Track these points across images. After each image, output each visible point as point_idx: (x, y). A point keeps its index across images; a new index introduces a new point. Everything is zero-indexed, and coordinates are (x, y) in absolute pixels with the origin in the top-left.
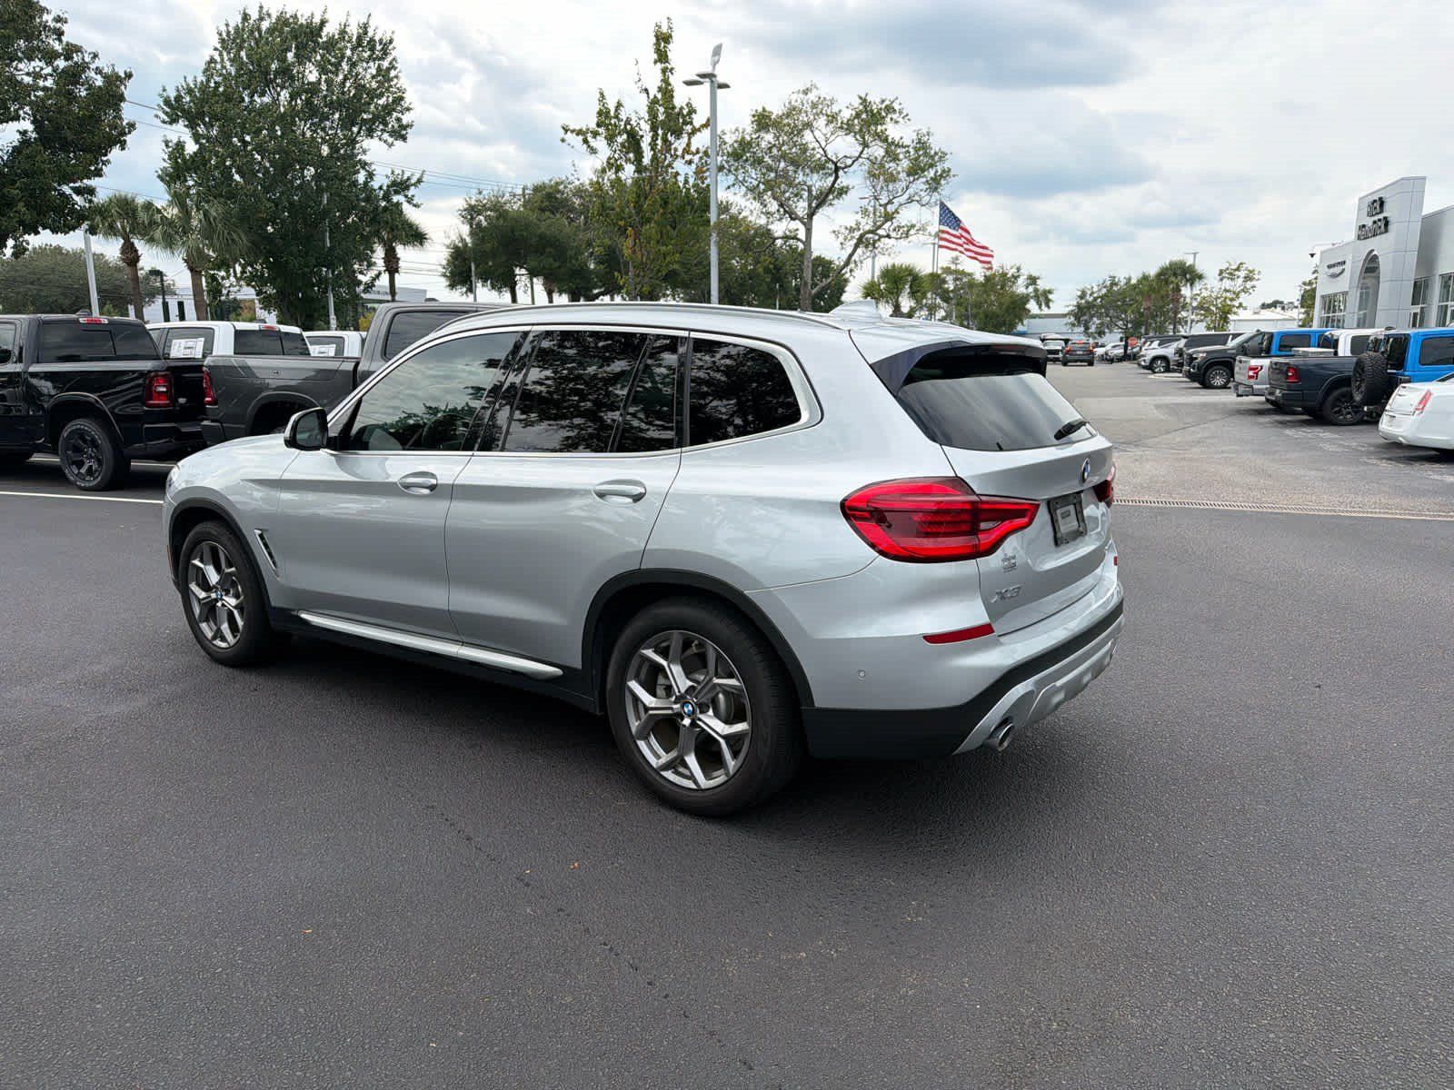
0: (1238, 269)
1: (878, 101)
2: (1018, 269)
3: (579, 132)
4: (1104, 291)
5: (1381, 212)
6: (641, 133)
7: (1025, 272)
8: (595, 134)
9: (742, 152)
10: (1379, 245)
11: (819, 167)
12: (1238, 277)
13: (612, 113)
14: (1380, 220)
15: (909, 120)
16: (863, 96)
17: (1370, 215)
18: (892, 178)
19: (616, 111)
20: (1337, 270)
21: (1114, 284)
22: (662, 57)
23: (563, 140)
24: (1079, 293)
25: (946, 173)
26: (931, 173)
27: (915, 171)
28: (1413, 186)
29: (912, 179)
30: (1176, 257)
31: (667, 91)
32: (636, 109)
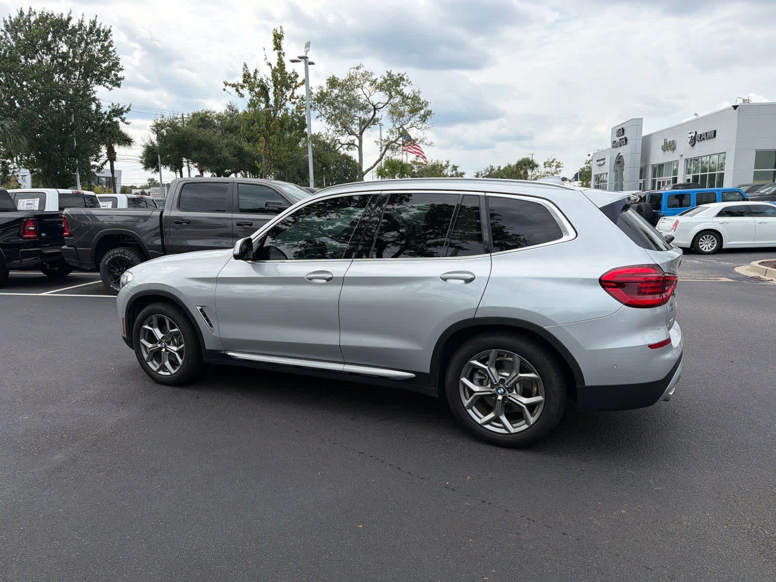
0: (553, 162)
1: (396, 74)
2: (448, 162)
3: (233, 86)
4: (487, 173)
5: (623, 134)
6: (268, 87)
7: (451, 164)
8: (242, 87)
9: (322, 98)
10: (623, 150)
11: (363, 108)
12: (553, 166)
13: (252, 75)
14: (623, 139)
15: (411, 84)
16: (389, 72)
17: (618, 136)
18: (401, 115)
19: (254, 74)
20: (602, 162)
21: (492, 170)
22: (278, 47)
23: (224, 90)
24: (476, 174)
25: (429, 113)
26: (422, 112)
27: (414, 111)
28: (638, 123)
29: (411, 115)
30: (525, 156)
31: (281, 64)
32: (265, 74)
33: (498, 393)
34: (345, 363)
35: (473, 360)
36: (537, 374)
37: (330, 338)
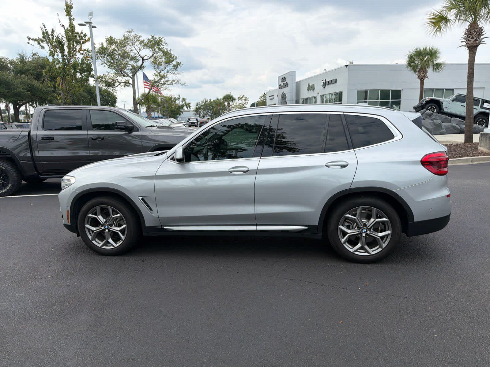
0: (243, 97)
1: (157, 37)
3: (35, 40)
5: (285, 81)
6: (64, 42)
8: (43, 41)
9: (103, 51)
10: (285, 90)
11: (133, 58)
12: (243, 99)
13: (50, 33)
14: (284, 83)
15: (167, 45)
16: (153, 36)
17: (282, 82)
18: (160, 64)
19: (52, 33)
20: (272, 97)
22: (69, 14)
23: (28, 43)
25: (178, 64)
26: (174, 63)
27: (168, 62)
28: (293, 74)
29: (167, 65)
31: (72, 26)
32: (60, 33)
33: (363, 232)
34: (256, 225)
35: (346, 214)
36: (387, 219)
37: (248, 210)
